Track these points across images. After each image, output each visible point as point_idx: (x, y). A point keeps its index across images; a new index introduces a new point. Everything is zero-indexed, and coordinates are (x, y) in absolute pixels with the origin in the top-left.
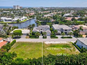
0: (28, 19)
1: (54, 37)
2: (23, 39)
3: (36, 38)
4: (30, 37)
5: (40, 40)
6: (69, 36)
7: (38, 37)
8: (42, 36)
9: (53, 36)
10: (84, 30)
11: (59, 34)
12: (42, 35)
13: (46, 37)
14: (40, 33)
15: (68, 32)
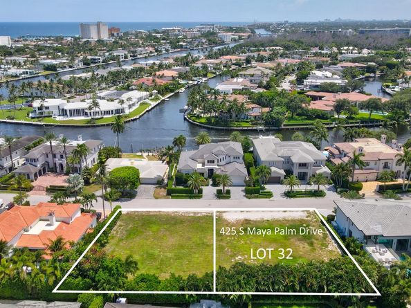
0: (153, 104)
1: (257, 192)
2: (144, 204)
3: (190, 197)
4: (170, 193)
5: (205, 205)
6: (314, 187)
7: (200, 191)
8: (215, 189)
9: (254, 190)
10: (372, 165)
11: (277, 181)
12: (215, 184)
13: (228, 192)
14: (206, 175)
15: (310, 171)
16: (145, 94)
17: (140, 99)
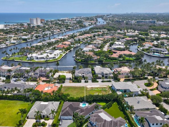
0: (64, 54)
1: (95, 81)
2: (67, 84)
3: (78, 83)
4: (73, 82)
5: (82, 84)
6: (109, 80)
7: (81, 81)
8: (84, 81)
9: (94, 80)
10: (124, 74)
11: (100, 78)
12: (84, 79)
13: (88, 81)
14: (82, 77)
15: (108, 76)
16: (61, 51)
17: (59, 53)
